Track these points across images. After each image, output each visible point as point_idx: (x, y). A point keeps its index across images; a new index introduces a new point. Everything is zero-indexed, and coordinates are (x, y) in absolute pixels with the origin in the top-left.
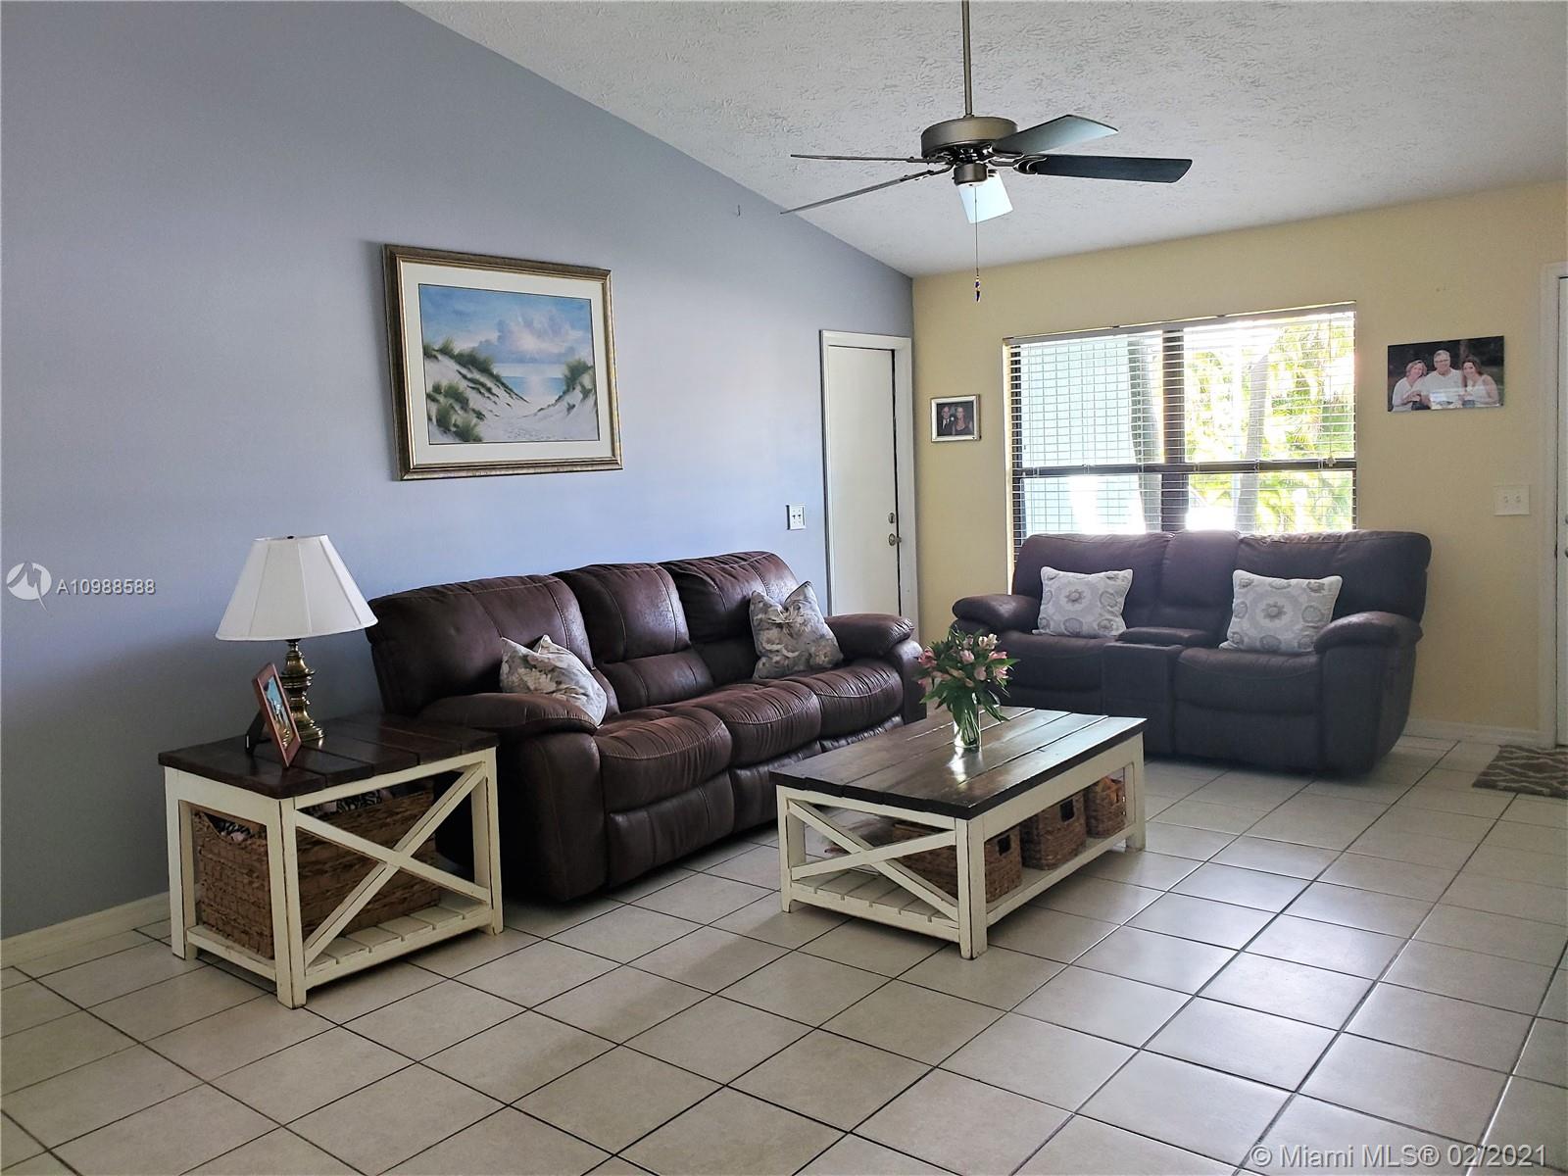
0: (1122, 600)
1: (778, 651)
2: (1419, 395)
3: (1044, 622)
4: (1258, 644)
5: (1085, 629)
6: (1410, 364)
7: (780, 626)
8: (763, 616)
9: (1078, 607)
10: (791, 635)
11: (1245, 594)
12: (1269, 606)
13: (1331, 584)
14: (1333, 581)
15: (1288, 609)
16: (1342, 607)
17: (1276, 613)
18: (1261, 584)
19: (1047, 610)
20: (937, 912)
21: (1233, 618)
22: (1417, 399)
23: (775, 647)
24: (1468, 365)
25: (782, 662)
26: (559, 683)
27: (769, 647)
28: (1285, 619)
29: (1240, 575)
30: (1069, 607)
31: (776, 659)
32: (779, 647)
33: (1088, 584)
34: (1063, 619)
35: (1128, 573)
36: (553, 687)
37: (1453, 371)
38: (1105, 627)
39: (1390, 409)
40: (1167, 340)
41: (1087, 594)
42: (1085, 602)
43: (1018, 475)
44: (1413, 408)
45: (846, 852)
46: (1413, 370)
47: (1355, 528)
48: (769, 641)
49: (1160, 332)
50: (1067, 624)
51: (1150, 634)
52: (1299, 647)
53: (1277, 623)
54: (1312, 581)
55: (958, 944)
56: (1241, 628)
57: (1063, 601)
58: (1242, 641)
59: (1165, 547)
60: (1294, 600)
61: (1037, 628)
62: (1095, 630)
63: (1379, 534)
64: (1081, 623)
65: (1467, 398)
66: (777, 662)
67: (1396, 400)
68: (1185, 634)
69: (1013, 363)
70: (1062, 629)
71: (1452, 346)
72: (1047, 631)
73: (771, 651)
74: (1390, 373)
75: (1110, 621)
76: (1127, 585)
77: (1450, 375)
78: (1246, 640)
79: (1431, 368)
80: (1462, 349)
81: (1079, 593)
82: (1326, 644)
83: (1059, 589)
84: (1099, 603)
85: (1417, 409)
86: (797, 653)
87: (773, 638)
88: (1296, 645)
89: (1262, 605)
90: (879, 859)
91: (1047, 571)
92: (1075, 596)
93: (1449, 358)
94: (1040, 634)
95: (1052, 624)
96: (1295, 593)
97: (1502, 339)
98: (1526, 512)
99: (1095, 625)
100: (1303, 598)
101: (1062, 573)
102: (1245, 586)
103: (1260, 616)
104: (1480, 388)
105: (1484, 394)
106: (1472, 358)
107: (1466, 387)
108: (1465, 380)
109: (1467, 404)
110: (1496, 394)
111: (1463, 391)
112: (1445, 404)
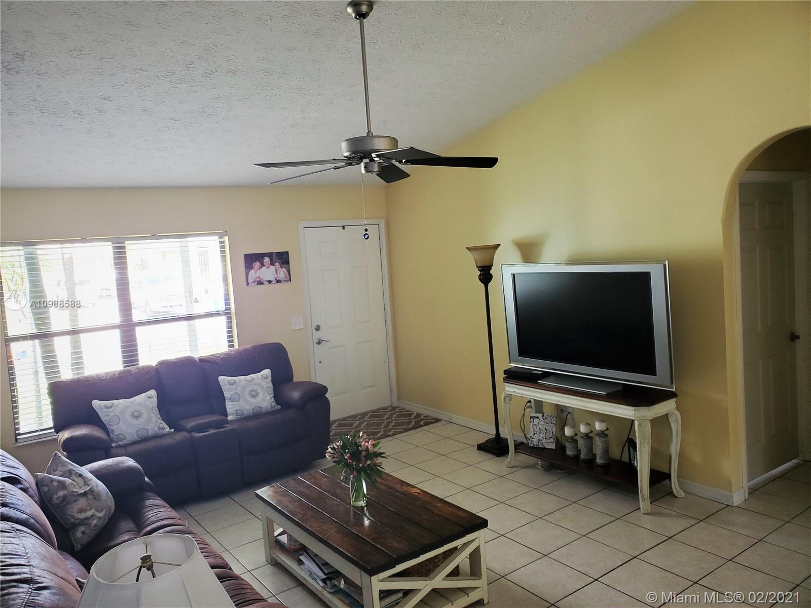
0: (158, 409)
1: (92, 516)
2: (259, 278)
3: (120, 437)
4: (251, 413)
5: (151, 433)
6: (254, 264)
7: (85, 494)
8: (65, 492)
9: (141, 420)
10: (95, 498)
13: (267, 374)
14: (268, 372)
15: (259, 390)
17: (254, 395)
18: (240, 381)
21: (228, 403)
22: (258, 280)
23: (89, 514)
24: (277, 264)
25: (98, 524)
27: (82, 516)
28: (261, 396)
29: (222, 379)
30: (135, 422)
31: (95, 522)
32: (92, 511)
34: (135, 431)
35: (153, 391)
37: (272, 267)
38: (160, 429)
39: (248, 285)
40: (115, 248)
41: (144, 411)
42: (145, 416)
44: (257, 284)
46: (256, 266)
48: (81, 511)
49: (110, 243)
50: (139, 433)
52: (271, 408)
53: (258, 400)
54: (261, 374)
57: (130, 419)
58: (243, 413)
60: (259, 385)
62: (157, 431)
64: (147, 431)
65: (278, 279)
66: (96, 525)
67: (250, 281)
71: (270, 255)
73: (87, 519)
74: (246, 267)
76: (156, 400)
77: (271, 268)
78: (245, 412)
79: (263, 265)
81: (138, 411)
84: (153, 415)
85: (259, 284)
86: (104, 511)
87: (84, 507)
88: (269, 407)
89: (247, 392)
91: (96, 404)
92: (136, 414)
93: (269, 261)
95: (127, 436)
96: (259, 381)
97: (288, 252)
98: (303, 327)
99: (156, 429)
100: (264, 384)
101: (115, 402)
102: (233, 384)
103: (248, 398)
104: (282, 273)
105: (284, 277)
106: (278, 261)
107: (277, 274)
108: (276, 270)
109: (278, 281)
110: (288, 278)
111: (276, 276)
112: (270, 282)
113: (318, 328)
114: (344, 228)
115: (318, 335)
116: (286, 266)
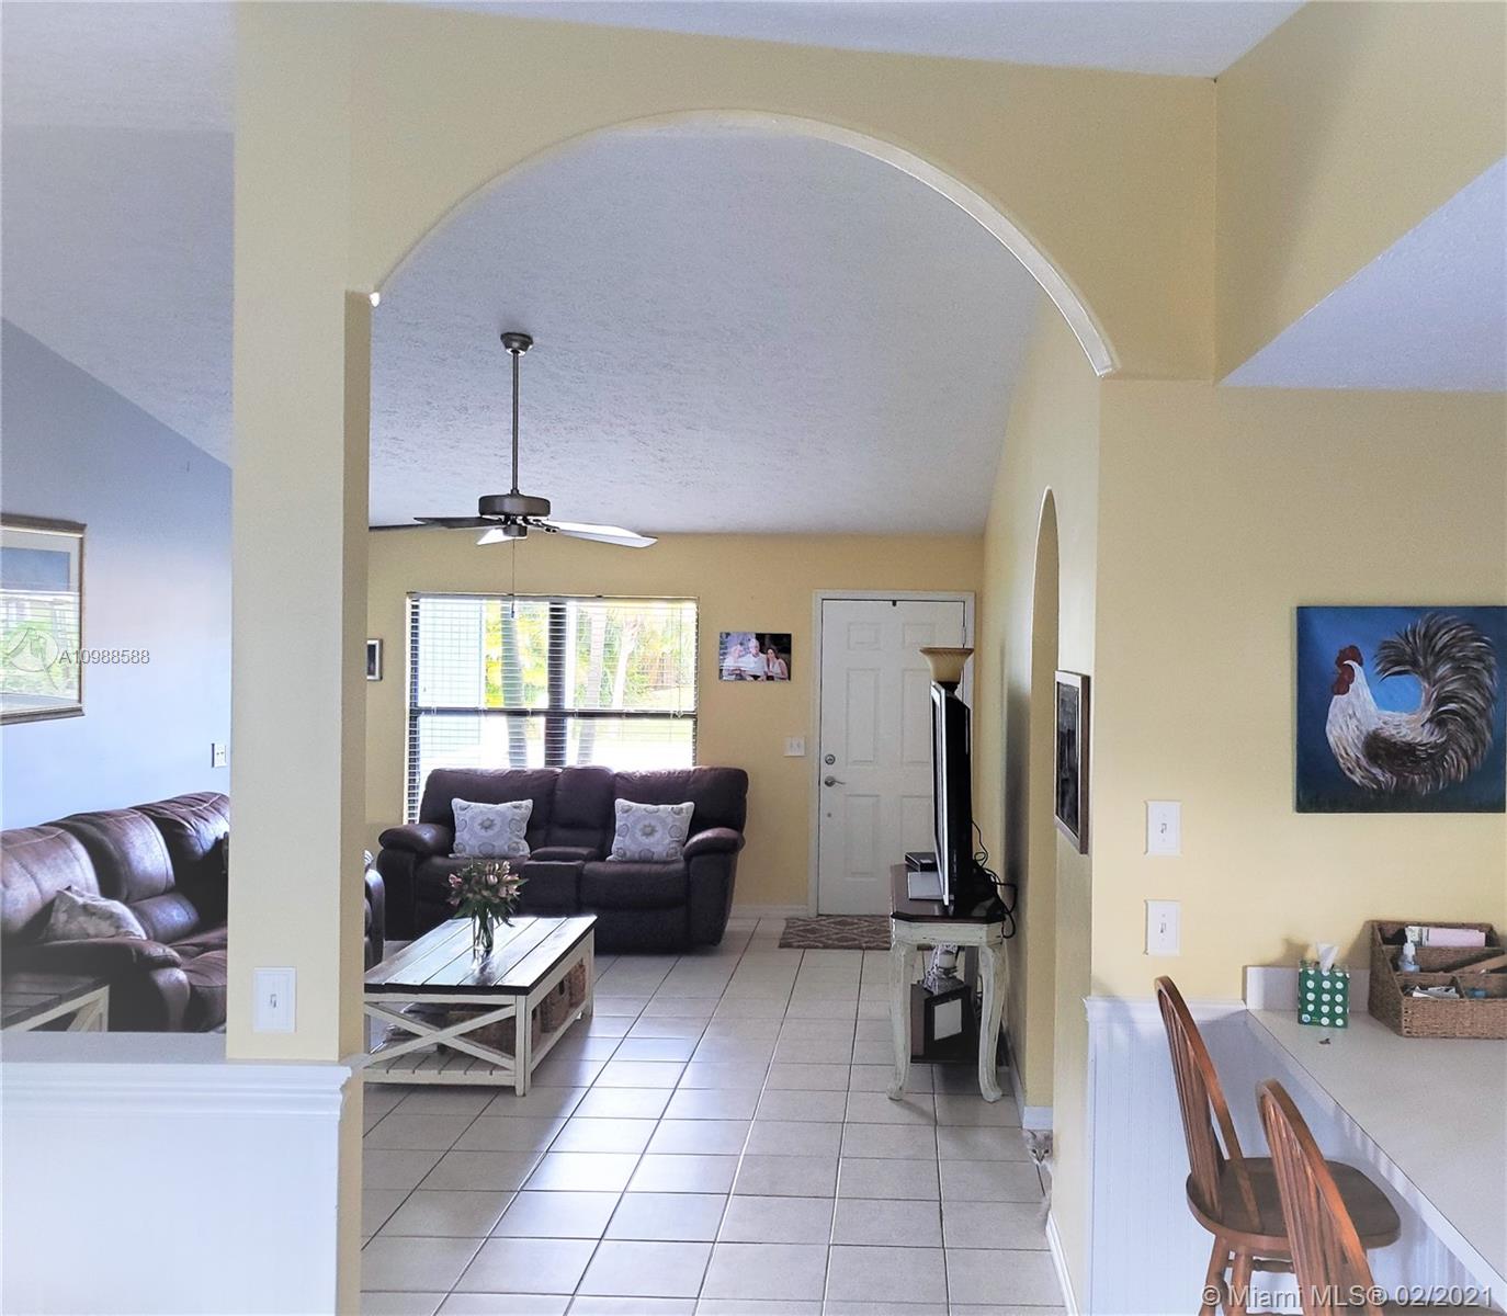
0: (525, 825)
2: (740, 669)
3: (461, 847)
4: (637, 856)
5: (497, 852)
6: (734, 649)
9: (490, 832)
11: (626, 819)
12: (645, 826)
13: (687, 808)
14: (688, 806)
15: (659, 828)
16: (697, 824)
17: (649, 832)
18: (637, 809)
19: (462, 836)
20: (495, 1067)
21: (616, 837)
22: (738, 672)
24: (770, 651)
26: (118, 927)
28: (657, 836)
29: (620, 803)
30: (483, 833)
33: (498, 812)
34: (477, 844)
35: (529, 803)
36: (112, 931)
37: (761, 655)
38: (514, 849)
39: (721, 679)
40: (553, 610)
41: (498, 822)
42: (496, 829)
43: (415, 713)
44: (736, 679)
45: (418, 1036)
46: (736, 654)
47: (694, 764)
49: (547, 602)
50: (481, 848)
51: (555, 853)
52: (667, 857)
53: (652, 840)
54: (675, 806)
55: (514, 1087)
56: (624, 843)
57: (477, 828)
58: (625, 854)
59: (556, 780)
60: (663, 821)
61: (453, 852)
62: (505, 852)
63: (716, 769)
64: (494, 846)
65: (770, 674)
67: (725, 672)
68: (584, 851)
69: (413, 613)
70: (477, 852)
72: (463, 854)
75: (517, 843)
76: (528, 813)
77: (759, 657)
78: (628, 854)
79: (747, 652)
80: (767, 640)
81: (492, 821)
82: (690, 856)
83: (472, 818)
85: (739, 679)
88: (665, 854)
89: (640, 826)
90: (449, 1036)
91: (457, 802)
92: (487, 823)
93: (758, 645)
94: (458, 858)
95: (468, 848)
96: (664, 815)
97: (789, 636)
98: (803, 754)
99: (506, 848)
100: (670, 820)
101: (473, 804)
102: (627, 811)
103: (638, 834)
104: (777, 667)
105: (779, 671)
106: (773, 647)
107: (768, 666)
108: (768, 660)
109: (770, 678)
110: (786, 672)
111: (766, 669)
112: (756, 677)
113: (831, 760)
114: (894, 604)
115: (828, 771)
116: (783, 655)
